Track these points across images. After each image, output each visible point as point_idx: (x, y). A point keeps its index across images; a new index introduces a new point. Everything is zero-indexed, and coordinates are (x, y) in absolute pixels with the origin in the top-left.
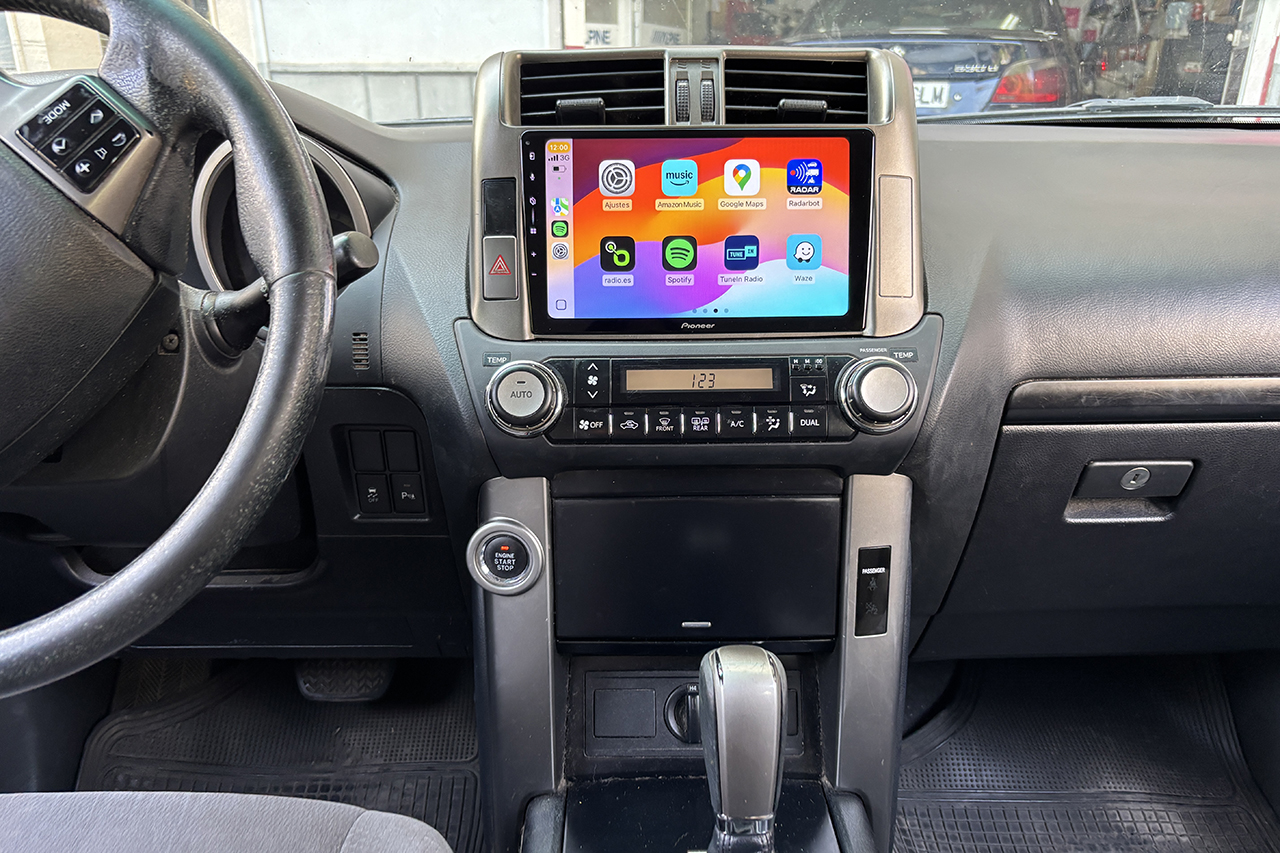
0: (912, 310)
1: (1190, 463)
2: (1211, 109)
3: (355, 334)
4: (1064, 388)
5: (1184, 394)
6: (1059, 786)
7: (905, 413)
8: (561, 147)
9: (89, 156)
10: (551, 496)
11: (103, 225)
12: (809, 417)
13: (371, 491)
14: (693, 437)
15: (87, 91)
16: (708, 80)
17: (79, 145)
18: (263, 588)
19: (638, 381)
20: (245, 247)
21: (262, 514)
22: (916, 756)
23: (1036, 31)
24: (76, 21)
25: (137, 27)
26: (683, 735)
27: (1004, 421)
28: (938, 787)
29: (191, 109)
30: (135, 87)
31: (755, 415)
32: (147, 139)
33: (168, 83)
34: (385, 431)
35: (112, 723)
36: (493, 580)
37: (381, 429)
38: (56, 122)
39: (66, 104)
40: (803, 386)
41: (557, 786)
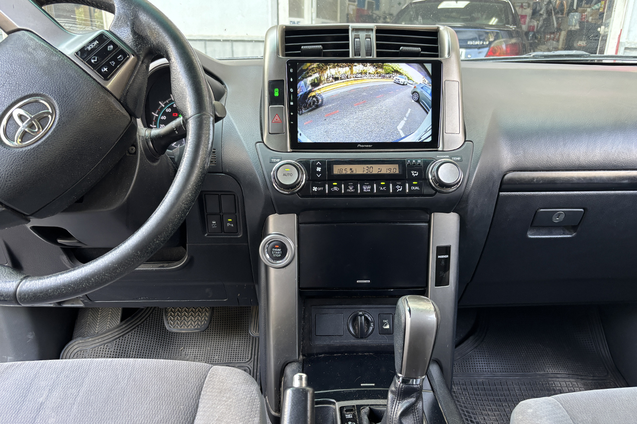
0: (459, 139)
1: (582, 210)
2: (591, 56)
4: (526, 175)
5: (579, 178)
6: (526, 370)
7: (457, 184)
9: (107, 64)
10: (298, 223)
11: (113, 95)
12: (415, 185)
13: (213, 222)
14: (363, 195)
15: (105, 36)
16: (368, 38)
17: (103, 60)
18: (159, 270)
23: (506, 25)
24: (98, 7)
25: (128, 10)
26: (356, 335)
28: (470, 372)
29: (151, 45)
30: (126, 35)
31: (391, 185)
32: (133, 57)
33: (141, 34)
35: (74, 344)
36: (271, 261)
37: (220, 193)
38: (92, 50)
39: (97, 42)
40: (412, 172)
41: (299, 358)
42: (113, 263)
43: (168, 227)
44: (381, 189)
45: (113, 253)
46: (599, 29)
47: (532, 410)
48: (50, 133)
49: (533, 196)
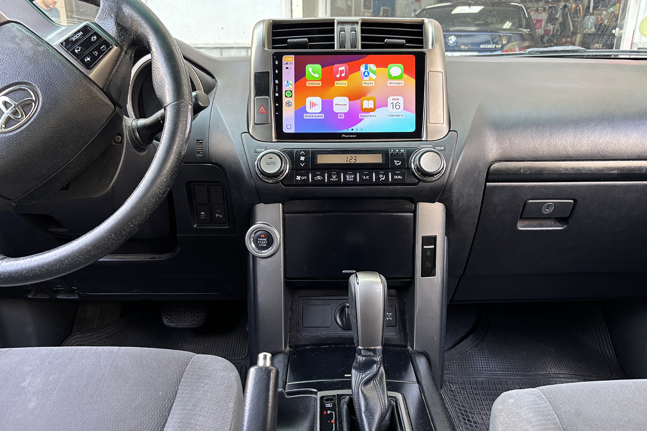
0: (444, 128)
1: (572, 201)
3: (197, 141)
4: (513, 166)
5: (567, 168)
6: (527, 370)
7: (439, 172)
8: (290, 59)
9: (90, 54)
10: (284, 212)
11: (95, 84)
12: (398, 175)
13: (202, 213)
14: (346, 184)
15: (90, 28)
16: (354, 31)
17: (86, 50)
18: (151, 261)
19: (322, 159)
21: (159, 203)
22: (458, 356)
23: (519, 29)
25: (112, 2)
26: (343, 326)
27: (487, 181)
28: (469, 371)
30: (110, 27)
31: (374, 174)
32: (115, 48)
33: (124, 25)
35: (73, 338)
36: (257, 251)
37: (208, 184)
38: (77, 41)
39: (81, 33)
40: (395, 161)
41: (285, 349)
46: (614, 31)
47: (512, 400)
48: (32, 120)
49: (521, 186)
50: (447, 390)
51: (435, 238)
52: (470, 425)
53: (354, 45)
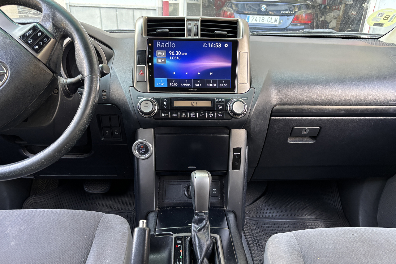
0: (248, 86)
1: (319, 128)
2: (336, 33)
3: (103, 90)
4: (286, 107)
5: (316, 109)
6: (293, 216)
7: (244, 113)
9: (38, 44)
10: (155, 133)
11: (41, 62)
12: (220, 114)
13: (107, 132)
14: (191, 118)
15: (37, 27)
16: (196, 25)
17: (35, 42)
18: (77, 158)
19: (177, 104)
20: (78, 68)
21: (82, 134)
22: (255, 209)
23: (306, 1)
24: (33, 9)
25: (50, 11)
26: (188, 196)
27: (271, 116)
28: (260, 217)
30: (49, 26)
31: (206, 113)
32: (52, 40)
33: (58, 26)
34: (110, 116)
35: (31, 199)
36: (139, 155)
38: (29, 35)
39: (32, 31)
40: (219, 106)
41: (155, 209)
42: (41, 159)
43: (73, 139)
44: (201, 115)
45: (42, 153)
46: (363, 5)
48: (5, 84)
49: (290, 119)
50: (248, 228)
51: (240, 149)
52: (260, 247)
53: (196, 35)
